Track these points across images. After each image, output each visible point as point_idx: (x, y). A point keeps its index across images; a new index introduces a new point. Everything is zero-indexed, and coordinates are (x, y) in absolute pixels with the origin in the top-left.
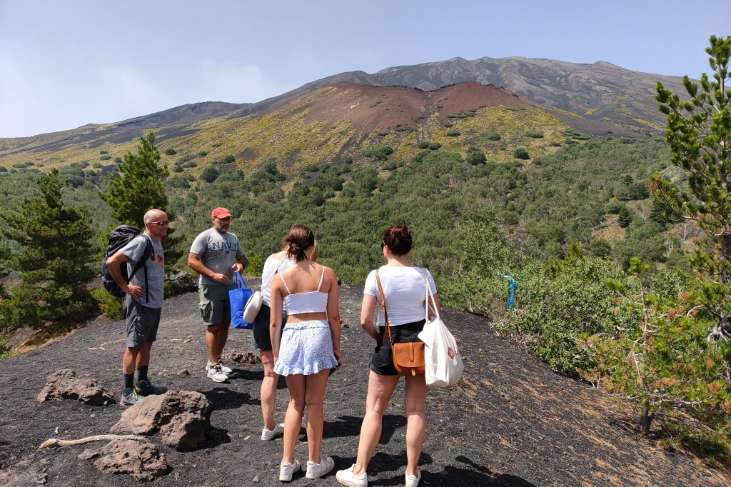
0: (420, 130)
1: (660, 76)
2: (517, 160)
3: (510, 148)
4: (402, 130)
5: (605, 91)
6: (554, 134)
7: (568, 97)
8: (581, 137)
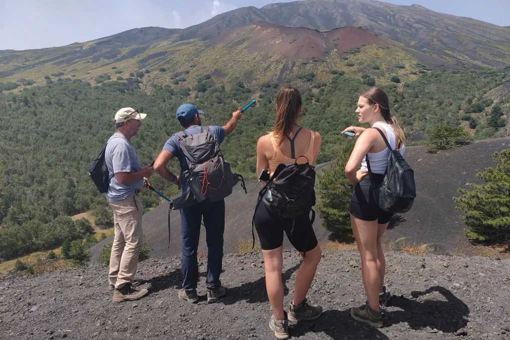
0: (328, 61)
1: (454, 16)
2: (393, 83)
3: (387, 75)
4: (317, 61)
5: (421, 28)
6: (410, 66)
7: (397, 31)
8: (427, 68)
